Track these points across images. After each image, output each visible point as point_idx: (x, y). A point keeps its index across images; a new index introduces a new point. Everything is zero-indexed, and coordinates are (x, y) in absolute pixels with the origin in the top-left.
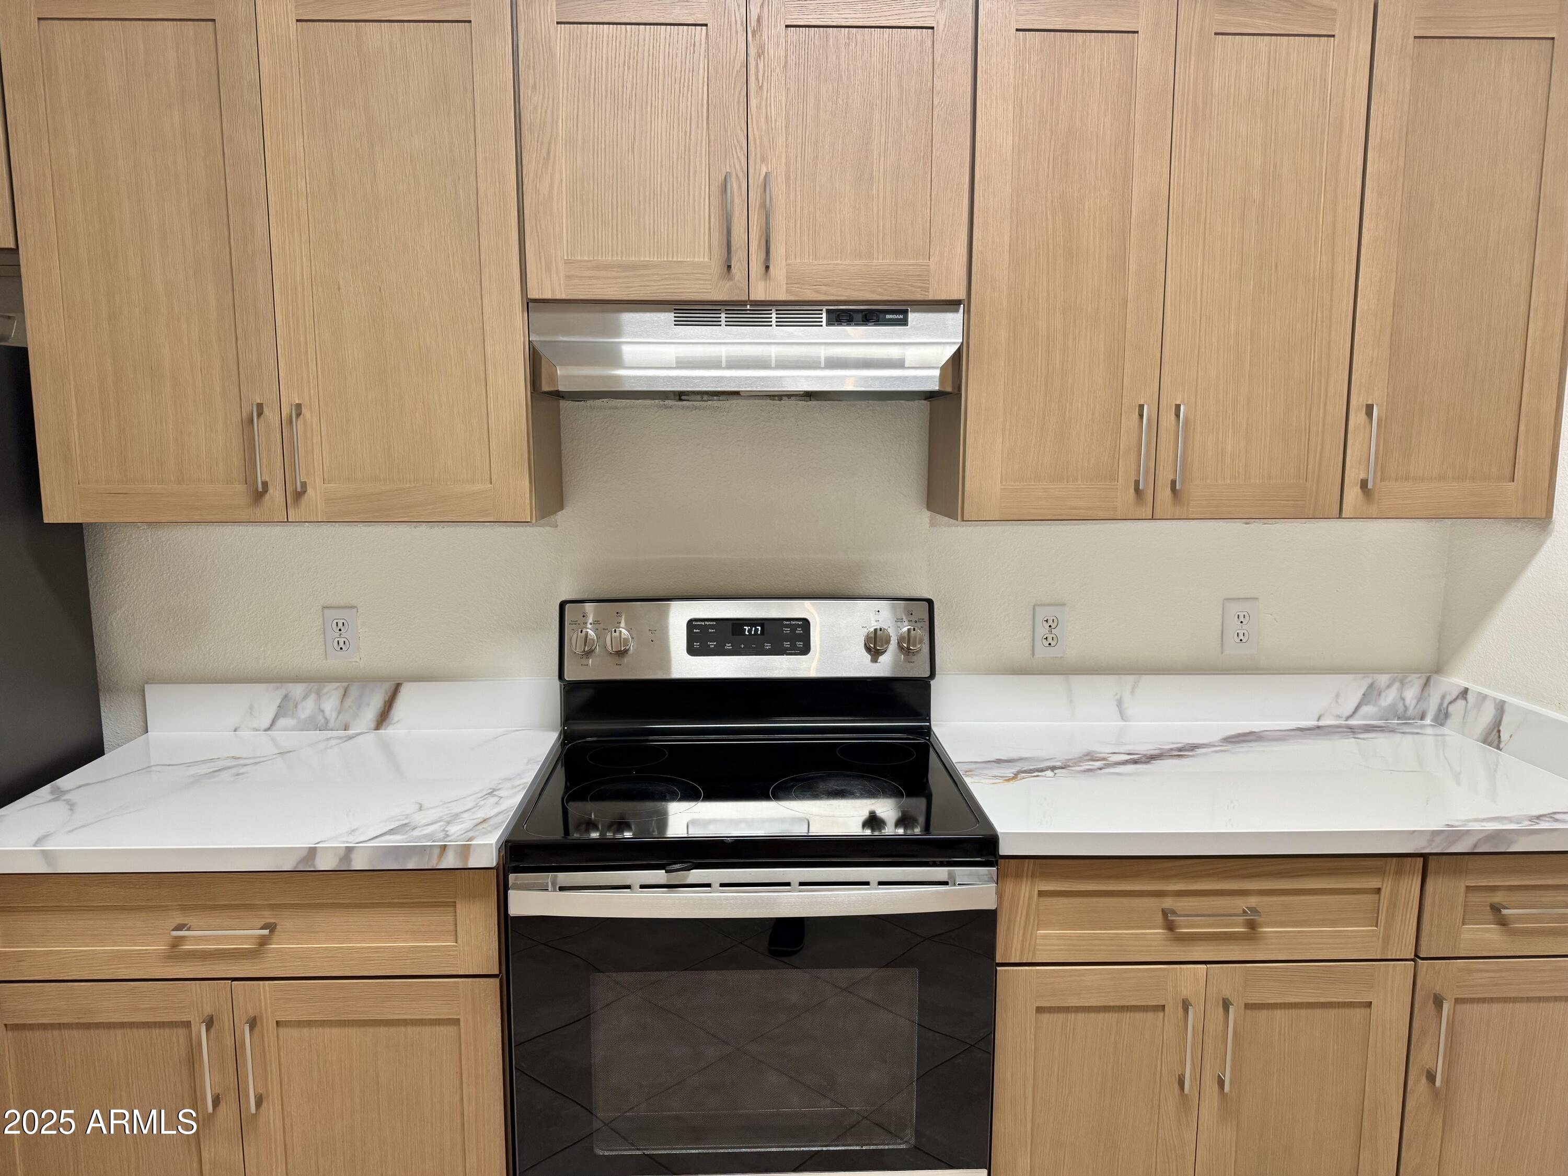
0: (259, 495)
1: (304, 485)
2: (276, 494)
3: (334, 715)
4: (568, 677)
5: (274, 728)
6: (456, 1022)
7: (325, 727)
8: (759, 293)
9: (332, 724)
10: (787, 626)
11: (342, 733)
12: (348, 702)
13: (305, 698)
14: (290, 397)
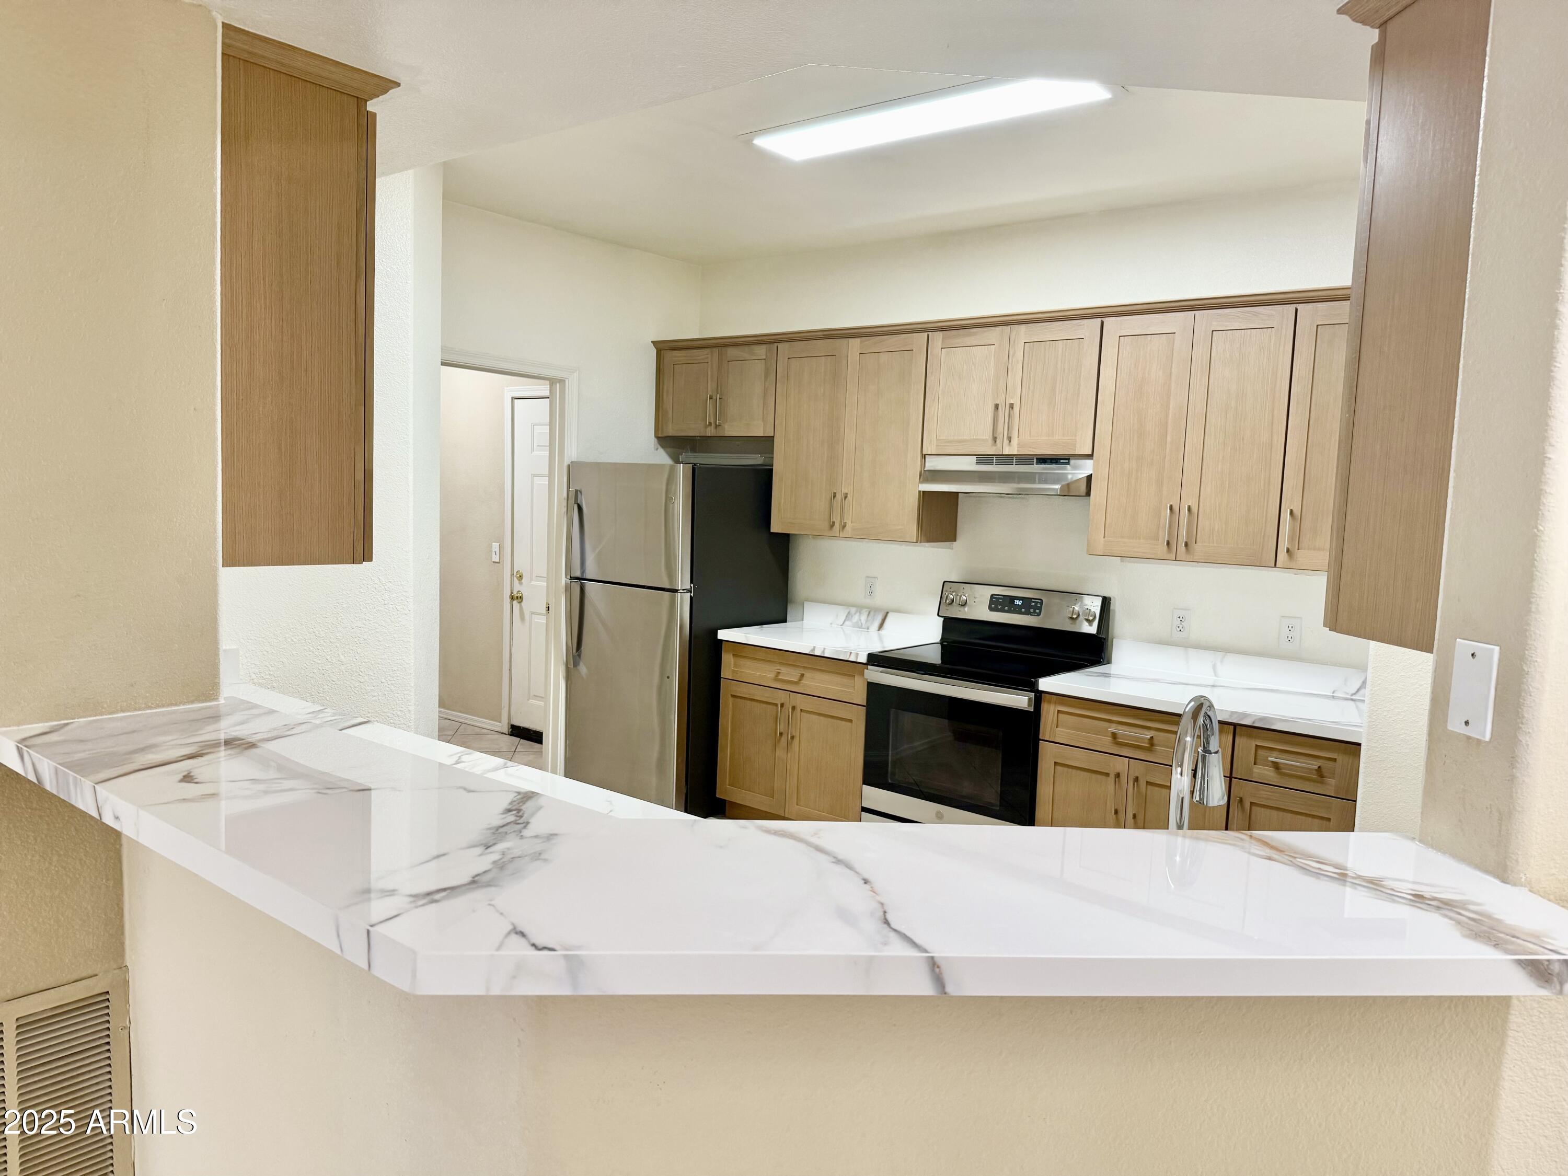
0: (832, 525)
1: (845, 524)
2: (837, 526)
3: (865, 622)
4: (942, 614)
5: (844, 625)
6: (851, 721)
7: (861, 627)
8: (1007, 451)
9: (863, 626)
10: (1033, 602)
11: (866, 630)
12: (870, 618)
13: (855, 614)
14: (845, 491)
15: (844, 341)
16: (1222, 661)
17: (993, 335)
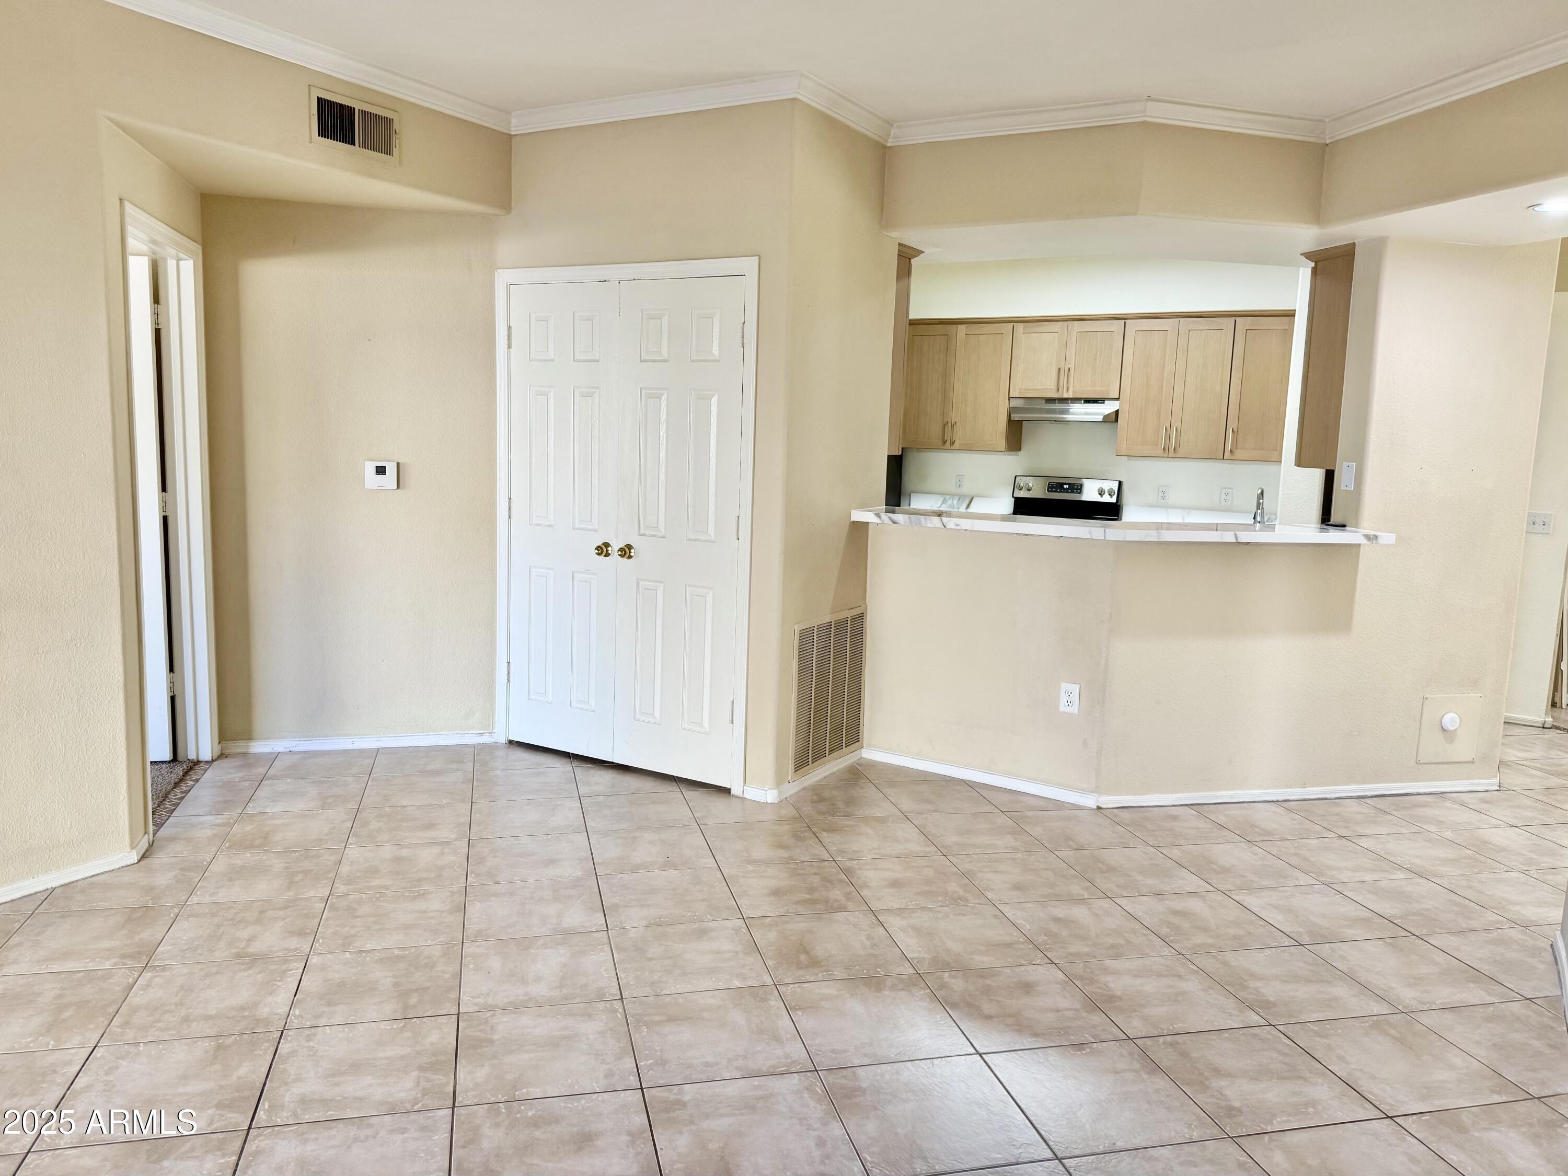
0: (945, 442)
1: (955, 441)
2: (948, 443)
3: (956, 504)
4: (1014, 496)
8: (1065, 396)
9: (955, 507)
10: (1076, 486)
12: (960, 501)
13: (949, 499)
14: (954, 420)
15: (955, 326)
16: (1188, 515)
17: (1057, 326)
